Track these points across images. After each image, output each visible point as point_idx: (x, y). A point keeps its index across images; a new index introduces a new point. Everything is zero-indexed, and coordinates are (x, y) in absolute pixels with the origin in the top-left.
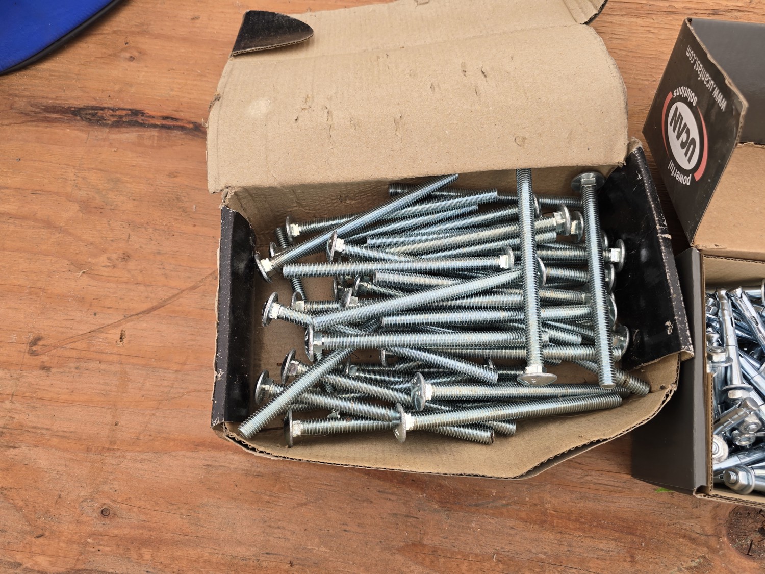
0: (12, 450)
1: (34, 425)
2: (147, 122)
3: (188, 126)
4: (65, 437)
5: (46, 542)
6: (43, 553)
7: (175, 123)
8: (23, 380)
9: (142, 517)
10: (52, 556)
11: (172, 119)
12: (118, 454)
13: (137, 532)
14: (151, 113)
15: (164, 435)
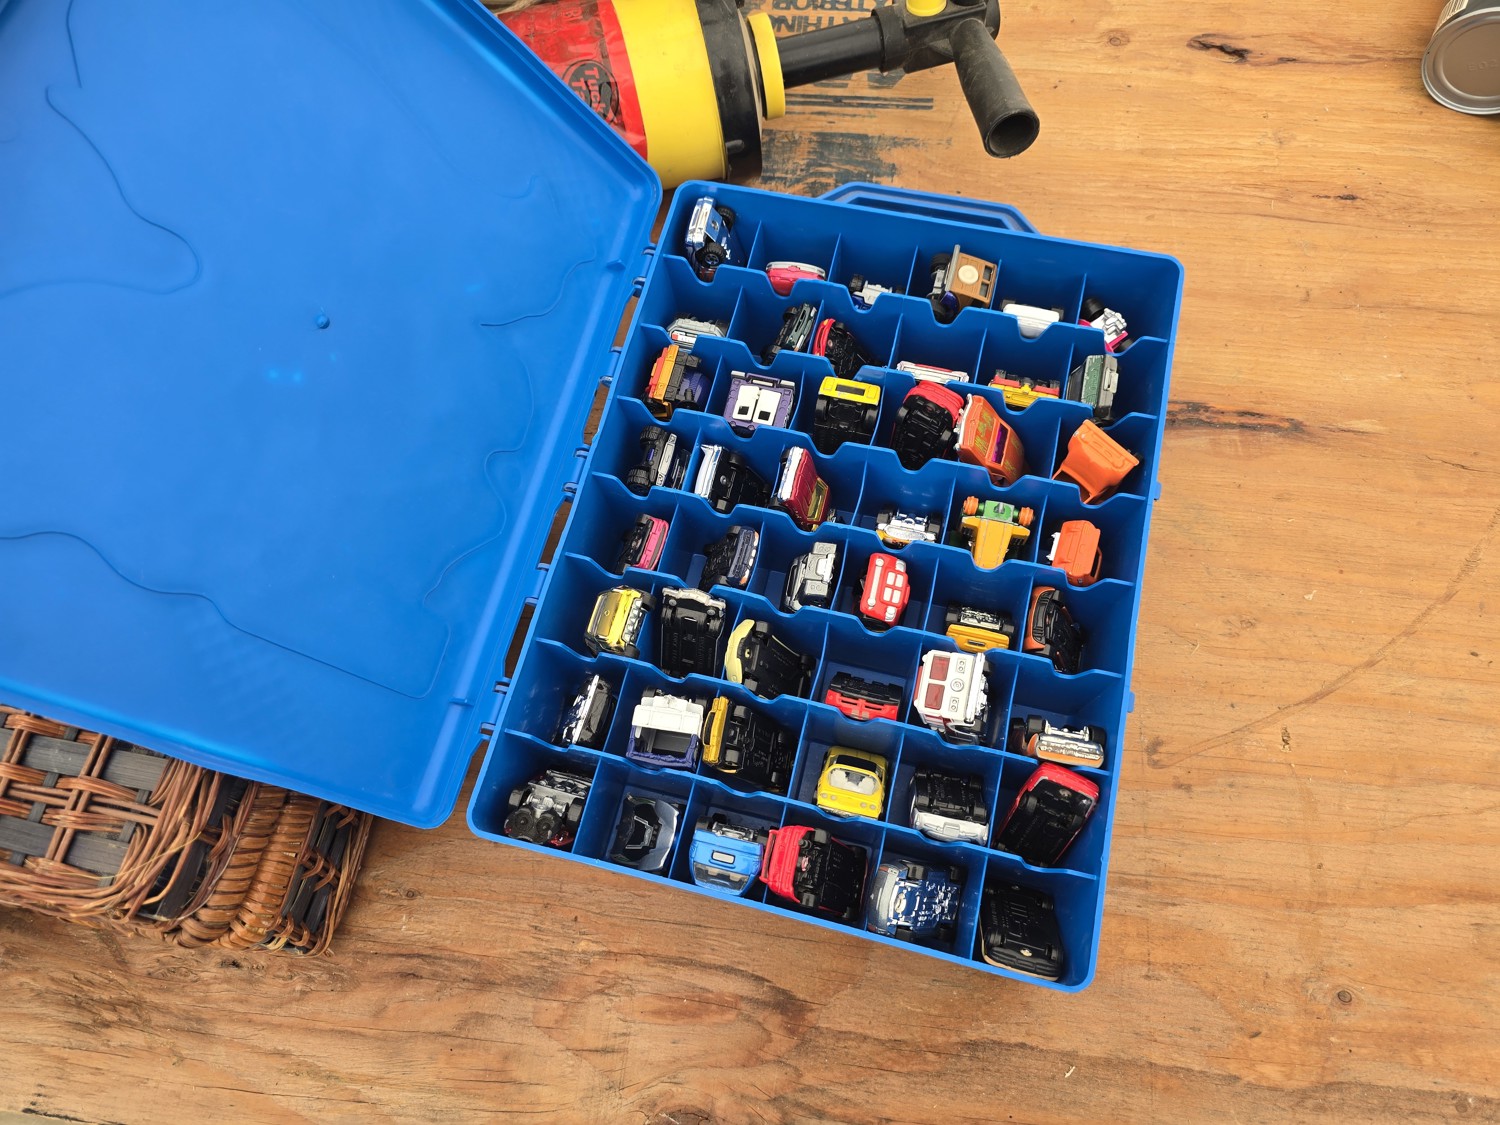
0: (1170, 908)
1: (1193, 870)
2: (1215, 421)
3: (1281, 425)
4: (1247, 887)
5: (1268, 1044)
6: (1268, 1061)
7: (1260, 421)
8: (1155, 805)
9: (1401, 1003)
10: (1284, 1065)
11: (1253, 414)
12: (1336, 910)
13: (1402, 1025)
14: (1219, 407)
15: (1397, 882)
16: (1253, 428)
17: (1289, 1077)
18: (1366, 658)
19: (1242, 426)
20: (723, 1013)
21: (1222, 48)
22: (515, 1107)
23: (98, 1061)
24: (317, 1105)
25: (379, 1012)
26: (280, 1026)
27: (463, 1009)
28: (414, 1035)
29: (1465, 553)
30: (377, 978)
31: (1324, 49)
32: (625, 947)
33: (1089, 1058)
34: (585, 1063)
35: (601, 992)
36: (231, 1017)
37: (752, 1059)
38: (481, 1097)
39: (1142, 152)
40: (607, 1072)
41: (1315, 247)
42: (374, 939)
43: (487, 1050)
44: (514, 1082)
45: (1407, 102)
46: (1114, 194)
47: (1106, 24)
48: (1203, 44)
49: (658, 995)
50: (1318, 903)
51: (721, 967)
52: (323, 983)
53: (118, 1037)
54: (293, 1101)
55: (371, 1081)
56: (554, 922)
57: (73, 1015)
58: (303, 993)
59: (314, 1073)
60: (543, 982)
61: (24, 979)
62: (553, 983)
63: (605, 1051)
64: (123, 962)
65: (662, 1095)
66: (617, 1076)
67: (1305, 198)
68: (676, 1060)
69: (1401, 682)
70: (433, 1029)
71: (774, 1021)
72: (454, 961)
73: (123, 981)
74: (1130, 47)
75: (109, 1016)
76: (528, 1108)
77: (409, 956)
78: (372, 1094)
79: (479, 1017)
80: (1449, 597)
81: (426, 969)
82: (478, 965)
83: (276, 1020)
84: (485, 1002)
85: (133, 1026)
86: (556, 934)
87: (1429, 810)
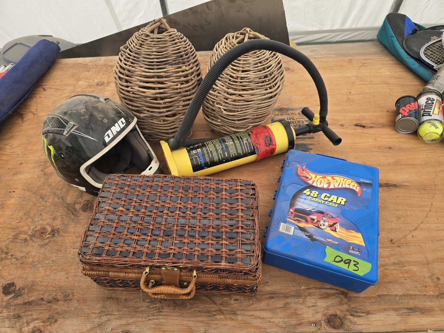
16: (388, 186)
17: (434, 293)
18: (421, 222)
19: (386, 186)
20: (333, 296)
21: (360, 126)
22: (300, 319)
23: (216, 322)
24: (262, 324)
25: (268, 305)
26: (250, 310)
27: (284, 302)
28: (276, 308)
29: (430, 203)
30: (266, 299)
31: (377, 125)
32: (311, 287)
33: (400, 295)
34: (310, 309)
35: (309, 296)
36: (240, 310)
37: (341, 304)
38: (293, 318)
39: (353, 143)
40: (315, 310)
41: (387, 156)
42: (263, 292)
43: (291, 309)
44: (298, 314)
45: (393, 132)
46: (351, 150)
47: (339, 123)
48: (357, 125)
49: (320, 295)
50: (428, 264)
51: (329, 288)
52: (255, 301)
53: (218, 317)
54: (257, 324)
55: (272, 318)
56: (296, 284)
57: (208, 314)
58: (252, 303)
59: (259, 318)
60: (298, 295)
61: (196, 309)
62: (300, 295)
63: (313, 306)
64: (215, 303)
65: (327, 313)
66: (317, 310)
67: (383, 149)
68: (327, 306)
69: (428, 225)
70: (280, 307)
71: (342, 297)
72: (279, 294)
73: (216, 306)
74: (345, 127)
75: (214, 313)
76: (302, 319)
77: (271, 294)
78: (272, 320)
79: (288, 303)
80: (430, 210)
81: (275, 296)
82: (284, 294)
83: (249, 309)
84: (288, 300)
85: (221, 314)
86: (297, 286)
87: (440, 246)
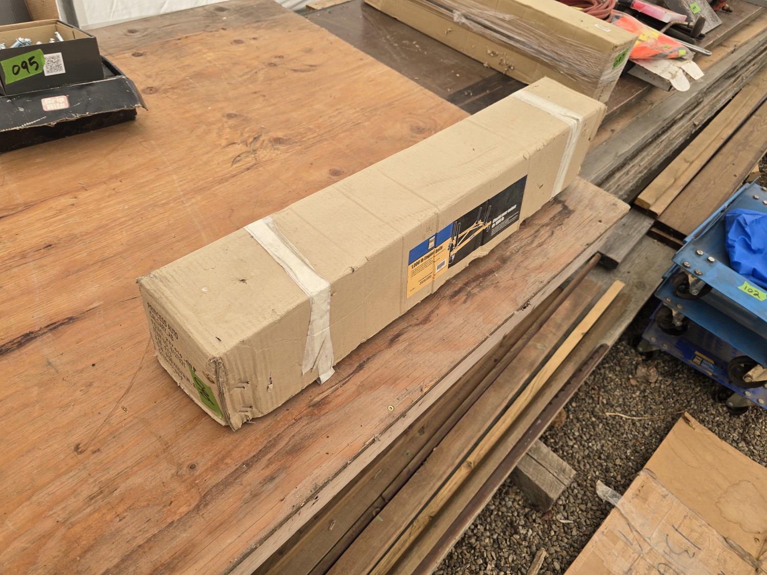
0: (115, 492)
1: (116, 474)
2: (38, 334)
3: (64, 322)
4: (139, 463)
5: (176, 502)
6: (180, 507)
7: (56, 325)
8: (89, 465)
9: (211, 453)
10: (186, 503)
11: (52, 324)
12: (174, 445)
13: (216, 459)
14: (37, 330)
